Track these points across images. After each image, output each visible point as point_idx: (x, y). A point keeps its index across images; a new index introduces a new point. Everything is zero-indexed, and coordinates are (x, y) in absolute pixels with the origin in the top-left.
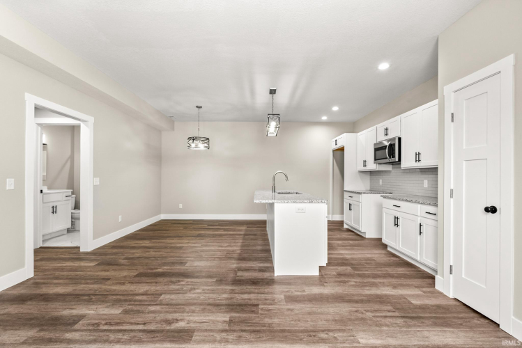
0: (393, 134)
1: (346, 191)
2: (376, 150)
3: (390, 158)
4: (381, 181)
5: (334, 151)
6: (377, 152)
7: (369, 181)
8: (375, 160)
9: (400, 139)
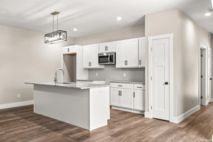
0: (110, 50)
1: (78, 80)
2: (100, 57)
3: (110, 62)
4: (97, 74)
5: (64, 55)
6: (100, 58)
7: (88, 74)
8: (99, 62)
9: (115, 53)
